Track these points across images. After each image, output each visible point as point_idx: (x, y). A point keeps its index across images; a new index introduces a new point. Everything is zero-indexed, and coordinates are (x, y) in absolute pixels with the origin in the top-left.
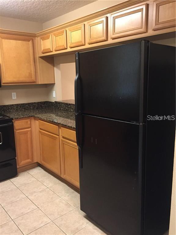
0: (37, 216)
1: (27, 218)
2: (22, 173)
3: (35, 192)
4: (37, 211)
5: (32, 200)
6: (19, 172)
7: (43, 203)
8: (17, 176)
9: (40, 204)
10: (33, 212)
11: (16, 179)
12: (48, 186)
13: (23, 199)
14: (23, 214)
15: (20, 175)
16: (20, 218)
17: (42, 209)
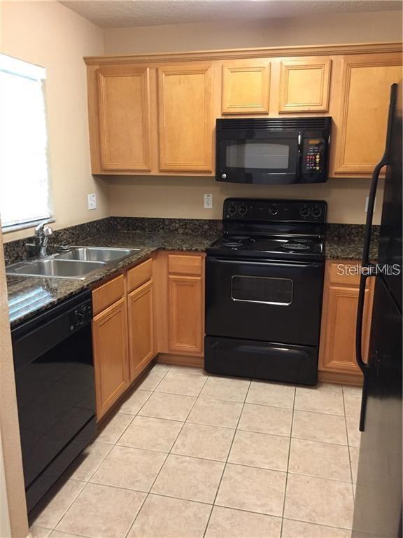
0: (268, 488)
1: (249, 478)
2: (329, 386)
3: (313, 438)
4: (278, 477)
5: (293, 451)
6: (325, 382)
7: (305, 471)
8: (316, 389)
9: (299, 468)
10: (270, 474)
11: (306, 392)
12: (352, 441)
13: (280, 438)
14: (251, 465)
15: (323, 389)
16: (240, 468)
17: (291, 481)
